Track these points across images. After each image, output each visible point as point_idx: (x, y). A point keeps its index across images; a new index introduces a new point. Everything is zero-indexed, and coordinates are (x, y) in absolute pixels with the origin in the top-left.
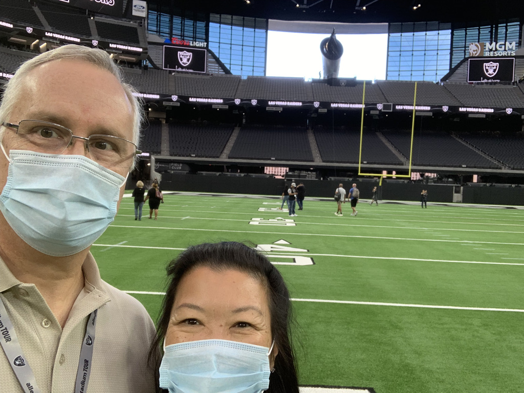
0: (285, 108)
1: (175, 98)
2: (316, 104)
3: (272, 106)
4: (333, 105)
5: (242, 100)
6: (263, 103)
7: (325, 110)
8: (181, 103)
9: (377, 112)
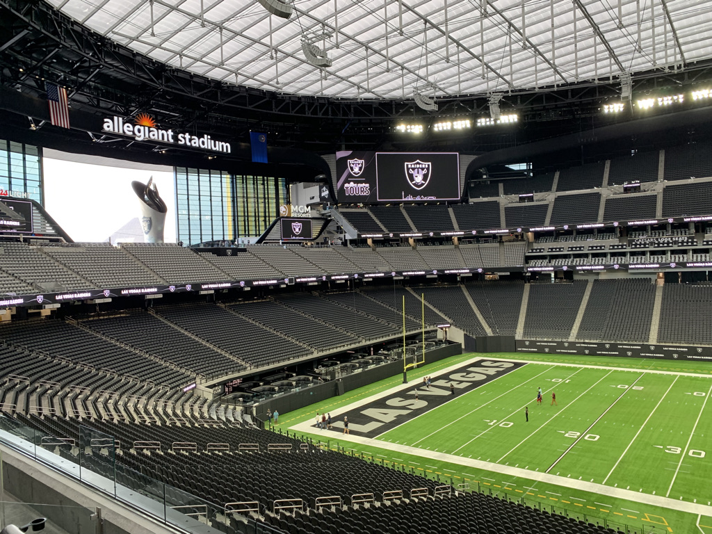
0: (216, 290)
1: (107, 293)
2: (242, 284)
3: (206, 289)
4: (255, 283)
5: (176, 286)
6: (197, 287)
7: (249, 289)
8: (113, 298)
9: (285, 286)
